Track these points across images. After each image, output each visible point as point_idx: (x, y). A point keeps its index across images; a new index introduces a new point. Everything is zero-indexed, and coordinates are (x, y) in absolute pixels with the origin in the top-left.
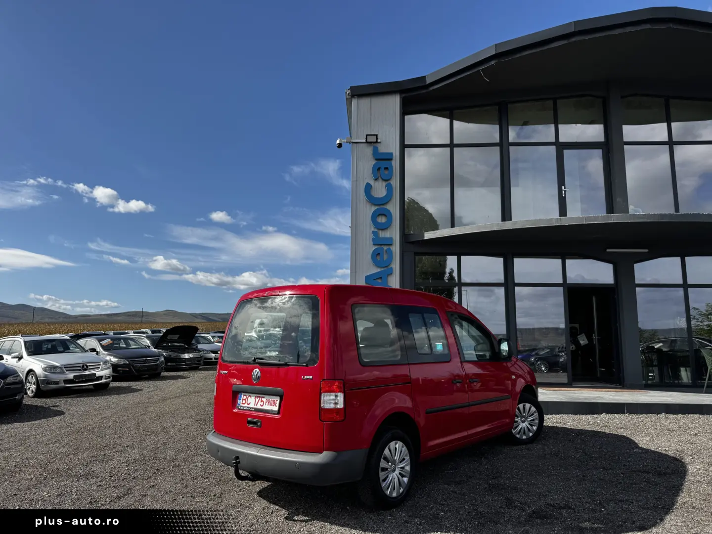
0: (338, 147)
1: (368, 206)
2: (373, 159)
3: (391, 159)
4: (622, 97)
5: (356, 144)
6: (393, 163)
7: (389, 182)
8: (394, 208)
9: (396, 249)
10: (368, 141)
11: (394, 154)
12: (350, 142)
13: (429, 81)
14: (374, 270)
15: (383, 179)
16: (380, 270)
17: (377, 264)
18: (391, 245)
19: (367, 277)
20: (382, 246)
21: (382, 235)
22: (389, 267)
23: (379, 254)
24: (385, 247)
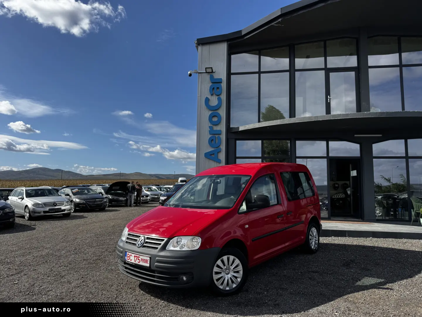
0: (189, 76)
1: (207, 111)
2: (210, 82)
3: (221, 82)
5: (200, 74)
7: (219, 96)
8: (222, 112)
9: (223, 137)
10: (207, 72)
11: (223, 79)
12: (196, 73)
13: (243, 33)
14: (210, 149)
15: (216, 95)
16: (213, 149)
17: (212, 146)
18: (220, 134)
19: (205, 154)
20: (215, 135)
21: (216, 128)
22: (219, 148)
23: (213, 140)
24: (217, 136)
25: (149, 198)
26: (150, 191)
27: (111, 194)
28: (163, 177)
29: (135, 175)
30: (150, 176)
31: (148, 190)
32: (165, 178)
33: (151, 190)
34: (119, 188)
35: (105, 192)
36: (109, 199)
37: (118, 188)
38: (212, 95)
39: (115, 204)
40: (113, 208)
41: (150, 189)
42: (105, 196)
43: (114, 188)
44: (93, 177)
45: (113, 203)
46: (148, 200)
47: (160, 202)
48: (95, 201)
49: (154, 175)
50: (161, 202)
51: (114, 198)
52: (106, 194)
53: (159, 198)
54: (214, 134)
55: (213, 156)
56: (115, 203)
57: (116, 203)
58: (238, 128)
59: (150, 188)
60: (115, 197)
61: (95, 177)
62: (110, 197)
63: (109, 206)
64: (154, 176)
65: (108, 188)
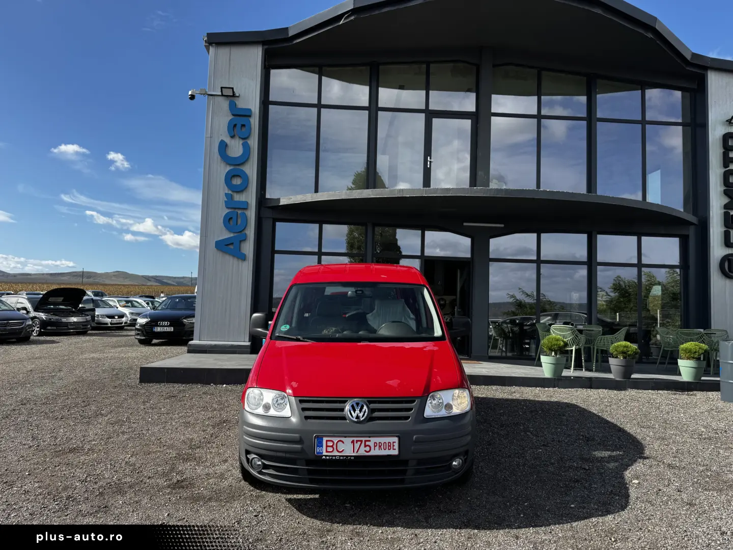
0: (190, 98)
1: (223, 165)
2: (230, 114)
3: (250, 116)
4: (494, 66)
5: (211, 97)
6: (252, 120)
7: (246, 140)
8: (251, 170)
9: (252, 214)
10: (224, 94)
11: (253, 110)
12: (204, 94)
13: (291, 33)
14: (226, 235)
15: (239, 137)
16: (232, 235)
17: (229, 229)
18: (246, 209)
19: (217, 242)
20: (236, 210)
21: (237, 197)
22: (243, 232)
23: (231, 218)
24: (239, 212)
25: (124, 319)
26: (129, 307)
27: (44, 311)
28: (169, 282)
29: (114, 276)
30: (145, 278)
31: (127, 305)
32: (175, 284)
33: (133, 306)
34: (63, 301)
35: (33, 306)
36: (40, 320)
37: (60, 299)
38: (232, 137)
39: (52, 330)
40: (48, 338)
41: (130, 304)
42: (33, 314)
43: (51, 299)
44: (29, 277)
45: (49, 328)
46: (123, 324)
47: (137, 327)
48: (7, 323)
49: (155, 279)
50: (139, 328)
51: (50, 319)
52: (35, 311)
53: (136, 320)
54: (235, 208)
55: (232, 247)
56: (53, 328)
57: (55, 328)
58: (279, 200)
59: (131, 302)
60: (54, 318)
61: (33, 277)
62: (44, 317)
63: (40, 334)
64: (153, 279)
65: (39, 299)
